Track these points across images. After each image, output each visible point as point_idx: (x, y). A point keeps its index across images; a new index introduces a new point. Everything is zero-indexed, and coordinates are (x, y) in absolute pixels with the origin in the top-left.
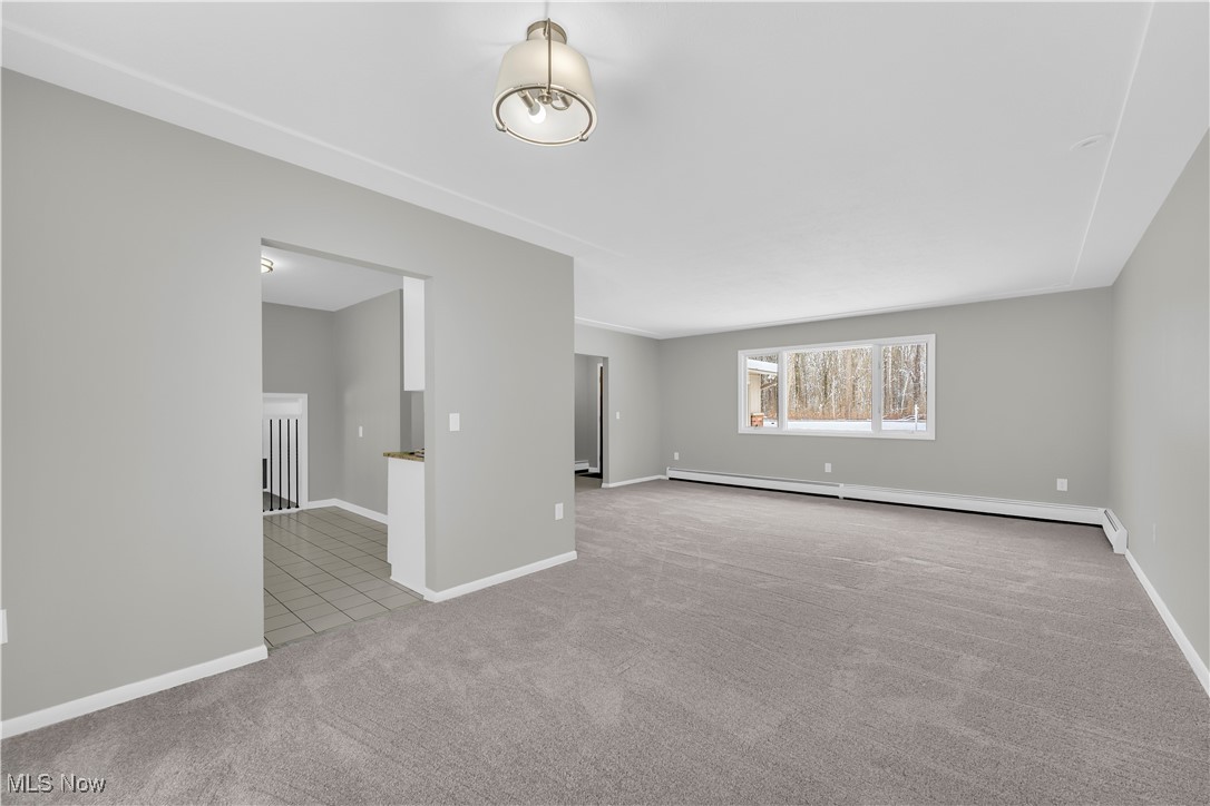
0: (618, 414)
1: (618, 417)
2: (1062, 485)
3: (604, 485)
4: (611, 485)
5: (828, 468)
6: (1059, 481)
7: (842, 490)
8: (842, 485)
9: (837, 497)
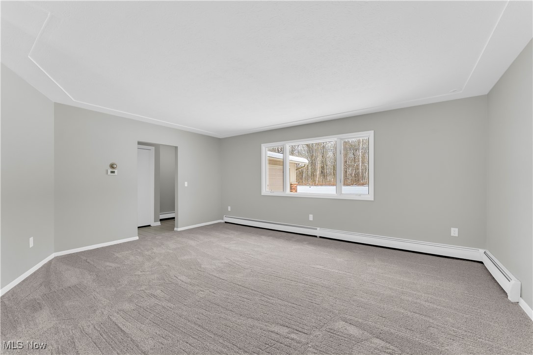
0: (186, 183)
1: (186, 185)
2: (454, 232)
3: (175, 229)
4: (179, 229)
5: (311, 217)
6: (452, 229)
7: (319, 232)
8: (318, 229)
9: (316, 236)
